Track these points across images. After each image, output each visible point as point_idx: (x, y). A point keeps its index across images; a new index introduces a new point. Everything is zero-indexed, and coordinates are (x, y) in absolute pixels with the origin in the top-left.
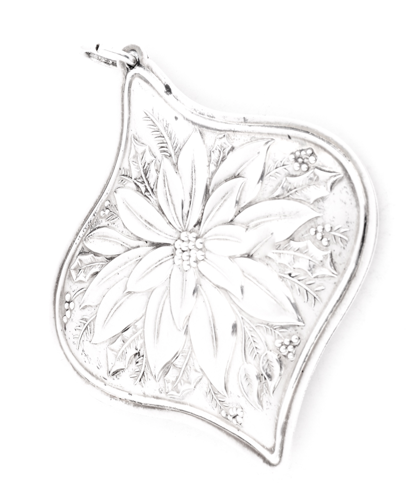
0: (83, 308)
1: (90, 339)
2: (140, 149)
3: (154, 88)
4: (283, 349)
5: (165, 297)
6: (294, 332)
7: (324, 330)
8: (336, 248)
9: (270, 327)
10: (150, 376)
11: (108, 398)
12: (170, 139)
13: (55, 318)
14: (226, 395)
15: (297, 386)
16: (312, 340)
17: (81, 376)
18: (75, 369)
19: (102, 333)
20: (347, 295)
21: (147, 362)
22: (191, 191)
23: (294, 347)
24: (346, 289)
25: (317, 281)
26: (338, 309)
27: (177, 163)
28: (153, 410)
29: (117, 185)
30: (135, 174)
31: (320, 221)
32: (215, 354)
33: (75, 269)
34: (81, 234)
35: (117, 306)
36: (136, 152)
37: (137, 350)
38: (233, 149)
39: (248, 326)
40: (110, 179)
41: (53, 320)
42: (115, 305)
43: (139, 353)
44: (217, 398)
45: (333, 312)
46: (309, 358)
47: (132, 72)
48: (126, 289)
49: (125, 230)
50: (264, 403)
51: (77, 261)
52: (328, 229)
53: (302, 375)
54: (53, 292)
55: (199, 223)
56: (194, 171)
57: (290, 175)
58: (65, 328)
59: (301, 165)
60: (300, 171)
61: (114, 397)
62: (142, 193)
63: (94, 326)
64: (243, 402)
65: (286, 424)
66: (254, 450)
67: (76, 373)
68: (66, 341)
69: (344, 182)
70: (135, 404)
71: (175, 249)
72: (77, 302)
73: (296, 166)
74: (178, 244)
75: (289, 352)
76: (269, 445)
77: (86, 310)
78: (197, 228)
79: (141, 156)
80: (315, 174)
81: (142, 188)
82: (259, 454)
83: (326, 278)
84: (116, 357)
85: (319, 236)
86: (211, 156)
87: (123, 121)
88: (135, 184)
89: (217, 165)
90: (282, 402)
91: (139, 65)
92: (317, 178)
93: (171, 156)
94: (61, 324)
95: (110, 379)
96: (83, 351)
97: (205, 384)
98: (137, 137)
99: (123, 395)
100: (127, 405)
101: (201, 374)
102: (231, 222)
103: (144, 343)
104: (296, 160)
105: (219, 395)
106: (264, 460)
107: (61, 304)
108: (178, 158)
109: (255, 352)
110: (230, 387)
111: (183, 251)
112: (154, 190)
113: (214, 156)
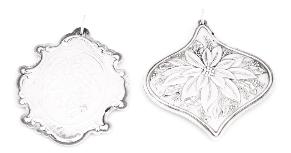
0: (162, 76)
1: (161, 84)
2: (199, 44)
3: (208, 32)
4: (232, 107)
5: (195, 80)
6: (237, 104)
7: (246, 107)
8: (259, 88)
9: (229, 99)
10: (179, 100)
11: (159, 102)
12: (211, 44)
13: (147, 77)
14: (207, 112)
15: (231, 119)
16: (241, 108)
17: (151, 94)
18: (149, 92)
19: (166, 84)
20: (257, 101)
21: (181, 96)
22: (215, 58)
23: (235, 108)
24: (258, 100)
25: (250, 94)
26: (253, 104)
27: (211, 50)
28: (175, 110)
29: (185, 50)
30: (195, 48)
31: (256, 79)
32: (208, 100)
33: (161, 66)
34: (167, 58)
35: (176, 78)
36: (197, 44)
37: (178, 91)
38: (232, 54)
39: (222, 97)
40: (183, 48)
42: (175, 78)
43: (178, 93)
44: (202, 112)
45: (251, 104)
46: (238, 113)
48: (181, 74)
49: (186, 61)
50: (219, 119)
51: (163, 64)
52: (258, 82)
53: (234, 116)
54: (149, 70)
55: (215, 66)
56: (217, 54)
57: (250, 65)
58: (150, 80)
59: (254, 65)
60: (254, 66)
61: (161, 103)
62: (196, 54)
63: (164, 81)
64: (212, 116)
65: (224, 127)
66: (209, 130)
67: (149, 93)
68: (149, 83)
69: (267, 74)
70: (169, 107)
71: (204, 70)
72: (159, 74)
73: (253, 64)
74: (205, 69)
75: (233, 109)
76: (216, 130)
77: (163, 77)
78: (213, 67)
79: (198, 45)
80: (258, 68)
81: (197, 53)
82: (211, 132)
83: (253, 95)
84: (169, 91)
85: (255, 83)
86: (224, 52)
87: (193, 36)
88: (194, 51)
89: (225, 55)
90: (225, 121)
91: (205, 25)
92: (259, 70)
93: (210, 48)
94: (149, 79)
95: (162, 98)
96: (156, 87)
97: (199, 107)
98: (198, 41)
99: (165, 103)
100: (165, 106)
101: (200, 104)
102: (227, 69)
103: (182, 90)
104: (253, 63)
105: (204, 112)
106: (212, 134)
107: (151, 74)
108: (212, 49)
109: (222, 104)
110: (209, 110)
111: (206, 71)
112: (201, 54)
113: (225, 53)
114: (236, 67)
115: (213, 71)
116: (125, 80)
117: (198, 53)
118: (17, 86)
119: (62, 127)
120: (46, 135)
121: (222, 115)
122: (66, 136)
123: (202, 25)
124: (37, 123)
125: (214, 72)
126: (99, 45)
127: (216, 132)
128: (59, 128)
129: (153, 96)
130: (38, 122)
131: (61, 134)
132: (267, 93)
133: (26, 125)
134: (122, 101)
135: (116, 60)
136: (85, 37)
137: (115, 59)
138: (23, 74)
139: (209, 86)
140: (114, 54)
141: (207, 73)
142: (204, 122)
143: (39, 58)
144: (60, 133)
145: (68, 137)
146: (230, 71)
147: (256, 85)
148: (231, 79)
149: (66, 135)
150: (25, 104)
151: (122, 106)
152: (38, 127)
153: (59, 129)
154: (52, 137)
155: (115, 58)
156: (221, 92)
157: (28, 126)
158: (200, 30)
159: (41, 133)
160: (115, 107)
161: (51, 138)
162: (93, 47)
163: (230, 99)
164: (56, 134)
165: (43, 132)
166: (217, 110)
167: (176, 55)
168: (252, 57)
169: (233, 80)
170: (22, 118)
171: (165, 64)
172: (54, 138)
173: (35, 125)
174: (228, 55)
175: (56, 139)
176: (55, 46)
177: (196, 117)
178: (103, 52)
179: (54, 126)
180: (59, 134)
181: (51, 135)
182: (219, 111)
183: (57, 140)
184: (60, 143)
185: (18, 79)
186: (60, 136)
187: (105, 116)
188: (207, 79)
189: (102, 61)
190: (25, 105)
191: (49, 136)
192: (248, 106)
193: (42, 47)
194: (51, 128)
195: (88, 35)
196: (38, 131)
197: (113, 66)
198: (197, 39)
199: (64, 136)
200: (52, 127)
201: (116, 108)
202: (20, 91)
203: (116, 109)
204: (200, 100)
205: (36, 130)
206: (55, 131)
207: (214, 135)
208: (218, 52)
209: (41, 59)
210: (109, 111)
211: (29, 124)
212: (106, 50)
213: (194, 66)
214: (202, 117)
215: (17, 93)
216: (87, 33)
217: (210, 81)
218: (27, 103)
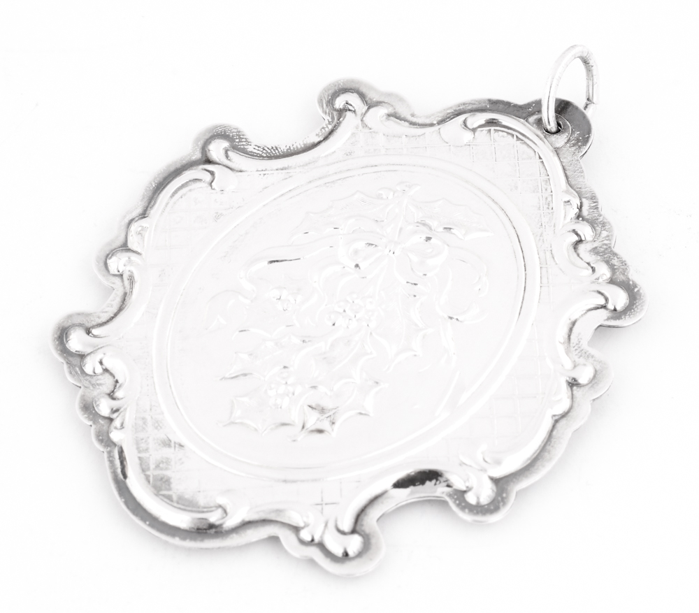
116: (575, 405)
118: (150, 194)
119: (181, 446)
120: (101, 441)
122: (170, 489)
124: (107, 375)
126: (585, 212)
128: (167, 443)
130: (112, 374)
131: (158, 472)
133: (61, 360)
134: (496, 481)
135: (603, 310)
136: (557, 151)
137: (602, 302)
138: (209, 161)
140: (612, 281)
143: (318, 131)
144: (157, 466)
145: (175, 498)
149: (173, 486)
150: (121, 276)
151: (484, 500)
152: (95, 393)
153: (169, 446)
154: (118, 463)
155: (607, 299)
157: (65, 366)
159: (91, 423)
160: (448, 489)
161: (112, 462)
162: (554, 205)
164: (140, 458)
165: (102, 422)
170: (66, 325)
172: (119, 471)
173: (93, 381)
175: (125, 476)
176: (414, 120)
178: (581, 247)
179: (158, 425)
180: (152, 466)
181: (121, 452)
183: (125, 484)
184: (126, 503)
185: (172, 169)
186: (147, 478)
187: (380, 500)
189: (545, 280)
190: (117, 280)
191: (109, 453)
193: (362, 96)
194: (140, 422)
195: (573, 149)
196: (88, 408)
197: (574, 323)
199: (160, 486)
200: (144, 423)
201: (450, 495)
202: (143, 215)
203: (448, 499)
205: (83, 398)
206: (143, 446)
209: (320, 142)
210: (412, 493)
211: (76, 361)
212: (596, 245)
215: (127, 221)
216: (578, 140)
218: (132, 280)
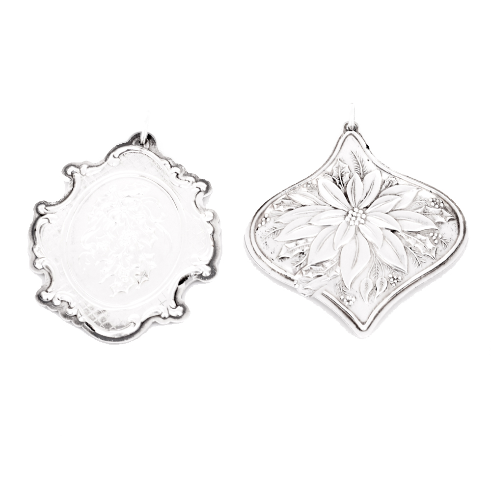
0: (276, 222)
1: (274, 237)
2: (342, 165)
3: (360, 143)
4: (392, 280)
5: (332, 232)
6: (401, 275)
7: (417, 281)
8: (440, 247)
9: (389, 267)
11: (270, 269)
12: (363, 167)
13: (252, 223)
14: (349, 289)
15: (391, 300)
16: (409, 282)
17: (257, 254)
18: (254, 250)
19: (283, 237)
20: (436, 270)
21: (307, 259)
22: (368, 192)
23: (398, 282)
24: (437, 267)
25: (424, 257)
26: (429, 275)
27: (363, 178)
29: (320, 176)
30: (335, 174)
31: (437, 231)
32: (352, 268)
33: (277, 204)
34: (287, 191)
36: (339, 166)
37: (303, 250)
38: (398, 184)
39: (377, 262)
40: (315, 173)
41: (250, 224)
42: (299, 226)
43: (303, 253)
44: (342, 289)
45: (425, 275)
46: (403, 290)
47: (349, 132)
48: (309, 221)
49: (318, 196)
50: (370, 300)
51: (280, 201)
52: (440, 236)
53: (396, 296)
55: (367, 207)
56: (373, 184)
57: (427, 206)
58: (257, 230)
59: (435, 204)
60: (434, 207)
61: (274, 270)
62: (336, 184)
63: (280, 232)
64: (358, 295)
65: (377, 315)
66: (352, 321)
67: (254, 252)
68: (255, 235)
69: (455, 222)
70: (286, 277)
71: (348, 213)
72: (272, 219)
73: (433, 204)
74: (351, 212)
75: (394, 283)
76: (363, 321)
77: (278, 224)
78: (365, 209)
79: (342, 168)
80: (441, 211)
81: (338, 182)
82: (355, 323)
83: (429, 258)
84: (288, 250)
85: (434, 238)
86: (384, 182)
87: (334, 151)
88: (333, 179)
89: (387, 187)
90: (379, 304)
91: (355, 131)
92: (443, 214)
93: (360, 174)
94: (255, 227)
95: (276, 261)
96: (266, 242)
97: (338, 279)
98: (342, 160)
99: (281, 271)
100: (281, 277)
101: (339, 274)
102: (387, 213)
103: (309, 250)
104: (433, 201)
105: (344, 288)
106: (357, 327)
107: (259, 218)
108: (364, 176)
109: (377, 274)
110: (353, 286)
111: (352, 216)
112: (345, 185)
113: (386, 183)
114: (403, 210)
115: (364, 216)
116: (215, 227)
117: (340, 183)
118: (32, 236)
119: (104, 311)
120: (78, 324)
121: (375, 293)
122: (112, 326)
123: (350, 130)
124: (63, 302)
125: (366, 218)
126: (172, 164)
127: (363, 324)
128: (99, 313)
129: (260, 258)
130: (64, 301)
131: (104, 323)
132: (454, 255)
133: (45, 306)
134: (208, 265)
135: (201, 193)
136: (149, 149)
137: (199, 190)
138: (42, 215)
139: (356, 242)
140: (196, 181)
141: (354, 218)
142: (344, 306)
143: (69, 185)
144: (102, 322)
145: (115, 328)
146: (393, 217)
147: (436, 242)
148: (393, 231)
149: (112, 324)
150: (43, 268)
151: (208, 274)
152: (64, 310)
153: (101, 313)
154: (89, 327)
155: (199, 188)
156: (375, 254)
157: (48, 307)
158: (346, 139)
159: (70, 320)
160: (196, 276)
161: (86, 328)
162: (161, 167)
163: (390, 265)
164: (95, 322)
165: (73, 318)
166: (367, 284)
167: (303, 185)
168: (433, 190)
169: (397, 231)
170: (38, 294)
171: (283, 200)
172: (91, 330)
173: (60, 306)
174: (390, 186)
175: (94, 331)
176: (97, 165)
177: (331, 297)
178: (179, 176)
179: (92, 308)
180: (101, 322)
181: (87, 324)
182: (371, 287)
183: (96, 333)
184: (101, 338)
185: (33, 224)
186: (102, 326)
187: (178, 292)
188: (353, 229)
189: (176, 193)
190: (43, 270)
191: (83, 326)
192: (421, 279)
193: (74, 166)
194: (86, 311)
195: (153, 146)
196: (65, 316)
197: (195, 202)
198: (340, 156)
199: (108, 326)
200: (88, 310)
201: (198, 278)
202: (35, 244)
204: (340, 266)
205: (61, 313)
206: (92, 318)
207: (360, 329)
208: (374, 181)
209: (73, 189)
210: (186, 284)
211: (50, 303)
212: (183, 173)
213: (333, 205)
214: (342, 298)
215: (31, 249)
216: (153, 143)
217: (359, 233)
218: (47, 267)
